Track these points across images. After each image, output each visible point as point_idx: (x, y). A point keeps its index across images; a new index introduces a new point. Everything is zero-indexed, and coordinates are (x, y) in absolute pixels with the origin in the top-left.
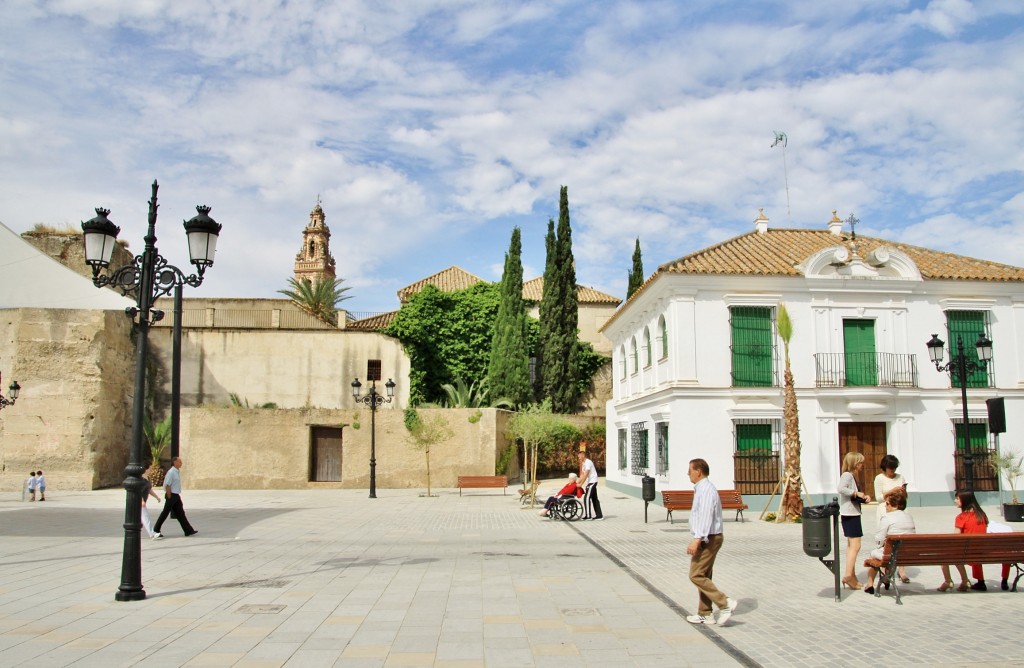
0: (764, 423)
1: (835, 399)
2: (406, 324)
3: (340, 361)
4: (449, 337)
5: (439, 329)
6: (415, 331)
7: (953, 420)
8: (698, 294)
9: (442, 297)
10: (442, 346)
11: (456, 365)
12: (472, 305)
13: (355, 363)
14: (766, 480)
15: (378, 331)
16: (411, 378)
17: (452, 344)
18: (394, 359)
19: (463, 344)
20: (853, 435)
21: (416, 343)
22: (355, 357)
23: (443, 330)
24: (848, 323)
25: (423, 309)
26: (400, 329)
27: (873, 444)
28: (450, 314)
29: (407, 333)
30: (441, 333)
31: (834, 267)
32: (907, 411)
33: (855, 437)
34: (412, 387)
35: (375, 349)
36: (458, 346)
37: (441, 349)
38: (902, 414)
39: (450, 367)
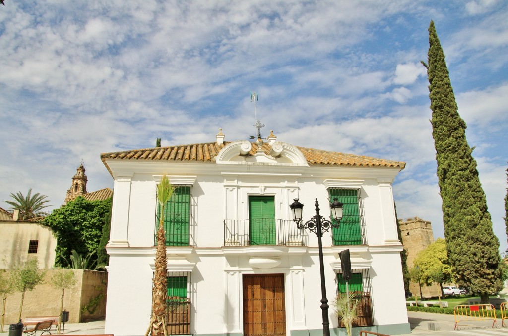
0: (182, 276)
1: (239, 256)
2: (55, 218)
3: (12, 241)
4: (89, 227)
5: (83, 222)
6: (59, 222)
7: (335, 271)
8: (135, 176)
9: (85, 203)
10: (84, 233)
11: (92, 244)
12: (105, 208)
13: (21, 242)
14: (177, 322)
15: (38, 223)
16: (57, 251)
17: (90, 231)
18: (47, 239)
19: (98, 232)
20: (257, 284)
21: (60, 230)
22: (22, 238)
23: (85, 223)
24: (252, 198)
25: (73, 210)
26: (50, 221)
27: (274, 291)
28: (90, 213)
29: (54, 223)
30: (83, 225)
31: (242, 157)
32: (299, 265)
33: (259, 286)
34: (57, 257)
35: (35, 233)
36: (94, 233)
37: (83, 235)
38: (294, 267)
39: (88, 246)
